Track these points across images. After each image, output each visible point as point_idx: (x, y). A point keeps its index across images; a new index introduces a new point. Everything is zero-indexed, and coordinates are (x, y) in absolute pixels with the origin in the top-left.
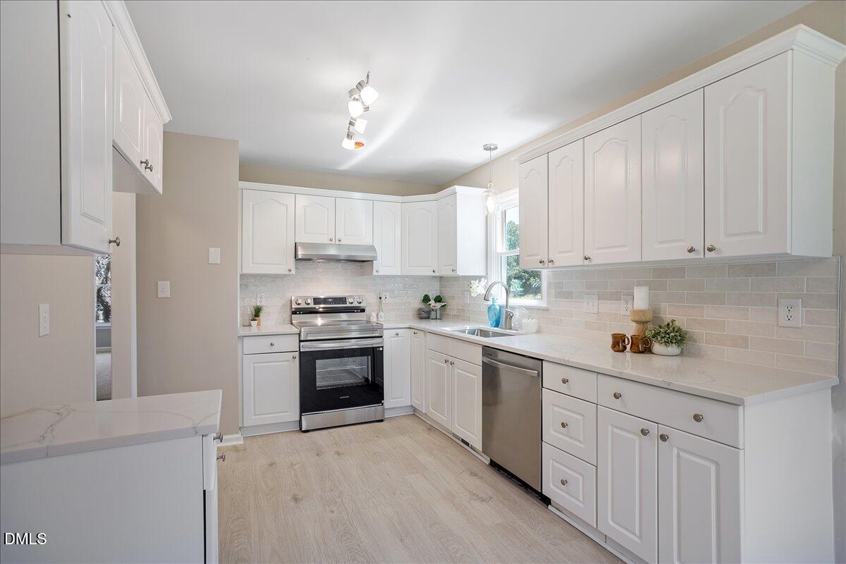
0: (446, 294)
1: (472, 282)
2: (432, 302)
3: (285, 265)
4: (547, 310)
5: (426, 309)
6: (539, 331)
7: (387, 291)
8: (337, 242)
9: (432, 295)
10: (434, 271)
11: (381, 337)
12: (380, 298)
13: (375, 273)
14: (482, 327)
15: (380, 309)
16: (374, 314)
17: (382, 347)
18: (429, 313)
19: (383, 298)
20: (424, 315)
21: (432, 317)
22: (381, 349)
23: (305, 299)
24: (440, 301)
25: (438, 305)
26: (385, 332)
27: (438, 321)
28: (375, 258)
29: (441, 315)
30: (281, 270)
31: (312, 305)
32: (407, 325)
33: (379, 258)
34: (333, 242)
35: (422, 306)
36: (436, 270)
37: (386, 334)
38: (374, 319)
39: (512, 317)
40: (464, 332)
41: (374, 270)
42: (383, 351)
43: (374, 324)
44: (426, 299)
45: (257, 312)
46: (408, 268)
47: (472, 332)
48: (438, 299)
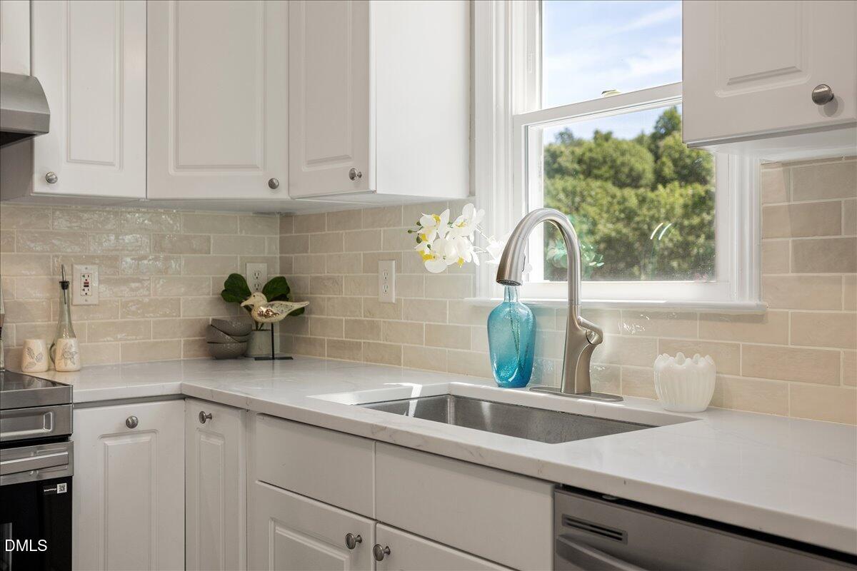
0: (304, 272)
1: (426, 219)
2: (258, 301)
4: (754, 318)
5: (237, 325)
6: (717, 406)
7: (90, 260)
9: (257, 273)
10: (272, 185)
11: (64, 438)
12: (65, 285)
13: (39, 187)
14: (464, 385)
15: (62, 327)
16: (38, 347)
17: (68, 480)
18: (245, 337)
19: (76, 286)
20: (230, 345)
21: (256, 351)
22: (61, 489)
24: (284, 297)
25: (281, 310)
26: (80, 416)
27: (277, 362)
28: (43, 124)
29: (287, 344)
32: (171, 386)
33: (56, 123)
35: (220, 313)
36: (281, 179)
37: (85, 425)
38: (36, 365)
39: (592, 347)
40: (399, 407)
41: (38, 175)
42: (69, 494)
43: (39, 386)
44: (235, 290)
46: (172, 171)
47: (433, 409)
48: (278, 290)
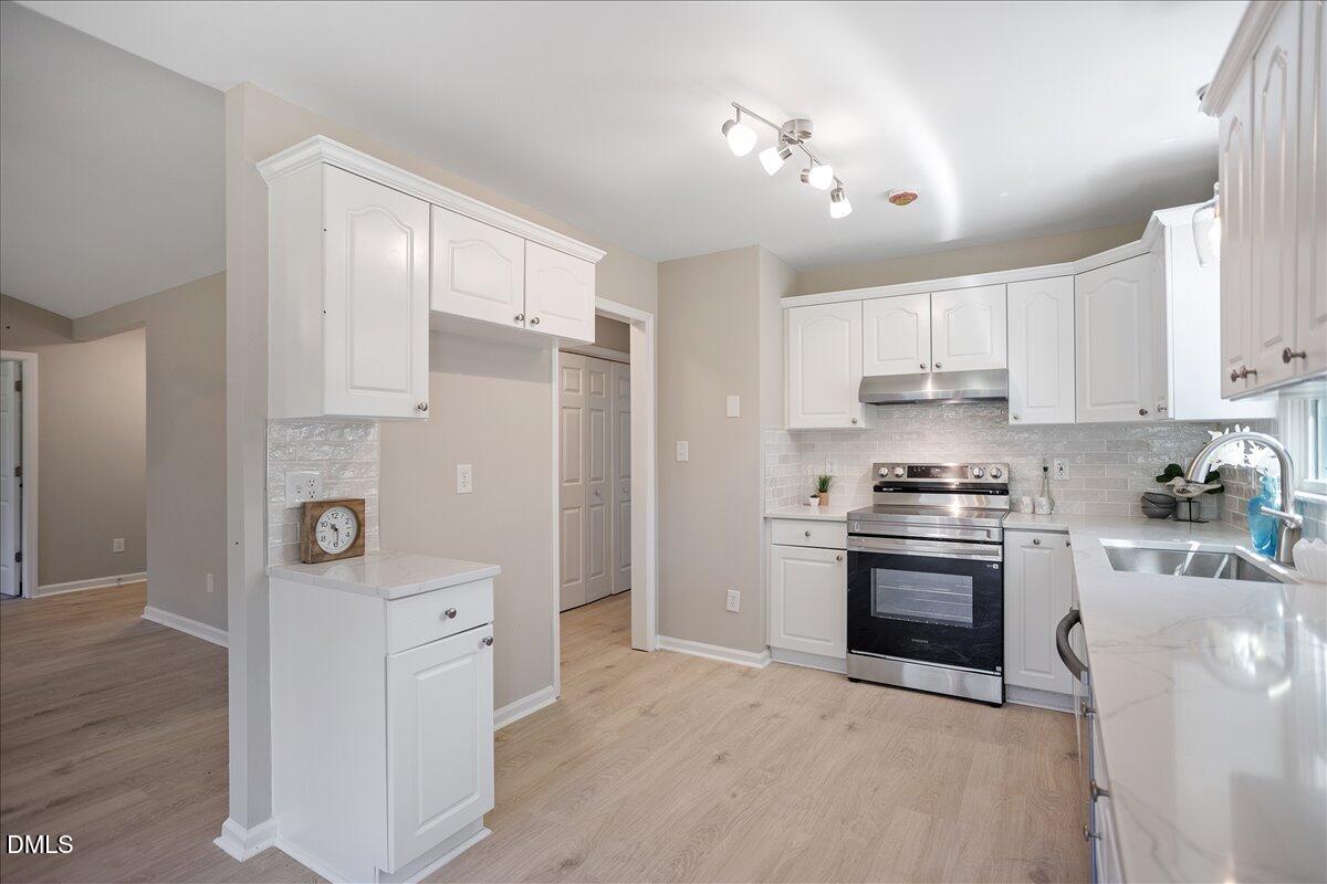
3: (849, 413)
8: (935, 370)
10: (1142, 412)
11: (1000, 544)
12: (1046, 469)
13: (1012, 421)
15: (1044, 492)
20: (1156, 510)
22: (995, 567)
23: (893, 466)
25: (1195, 489)
28: (1013, 393)
30: (843, 422)
31: (905, 479)
34: (928, 370)
38: (1025, 510)
41: (1011, 417)
45: (824, 486)
46: (1089, 407)
